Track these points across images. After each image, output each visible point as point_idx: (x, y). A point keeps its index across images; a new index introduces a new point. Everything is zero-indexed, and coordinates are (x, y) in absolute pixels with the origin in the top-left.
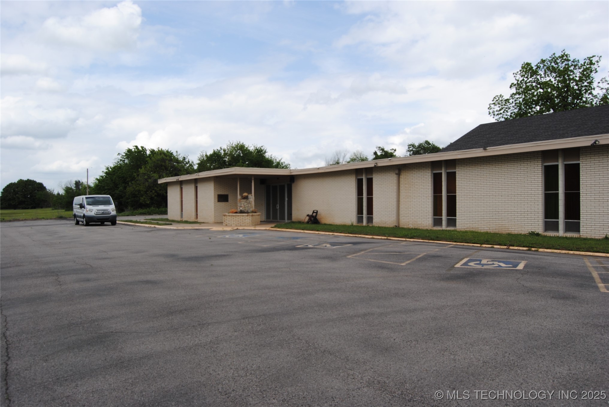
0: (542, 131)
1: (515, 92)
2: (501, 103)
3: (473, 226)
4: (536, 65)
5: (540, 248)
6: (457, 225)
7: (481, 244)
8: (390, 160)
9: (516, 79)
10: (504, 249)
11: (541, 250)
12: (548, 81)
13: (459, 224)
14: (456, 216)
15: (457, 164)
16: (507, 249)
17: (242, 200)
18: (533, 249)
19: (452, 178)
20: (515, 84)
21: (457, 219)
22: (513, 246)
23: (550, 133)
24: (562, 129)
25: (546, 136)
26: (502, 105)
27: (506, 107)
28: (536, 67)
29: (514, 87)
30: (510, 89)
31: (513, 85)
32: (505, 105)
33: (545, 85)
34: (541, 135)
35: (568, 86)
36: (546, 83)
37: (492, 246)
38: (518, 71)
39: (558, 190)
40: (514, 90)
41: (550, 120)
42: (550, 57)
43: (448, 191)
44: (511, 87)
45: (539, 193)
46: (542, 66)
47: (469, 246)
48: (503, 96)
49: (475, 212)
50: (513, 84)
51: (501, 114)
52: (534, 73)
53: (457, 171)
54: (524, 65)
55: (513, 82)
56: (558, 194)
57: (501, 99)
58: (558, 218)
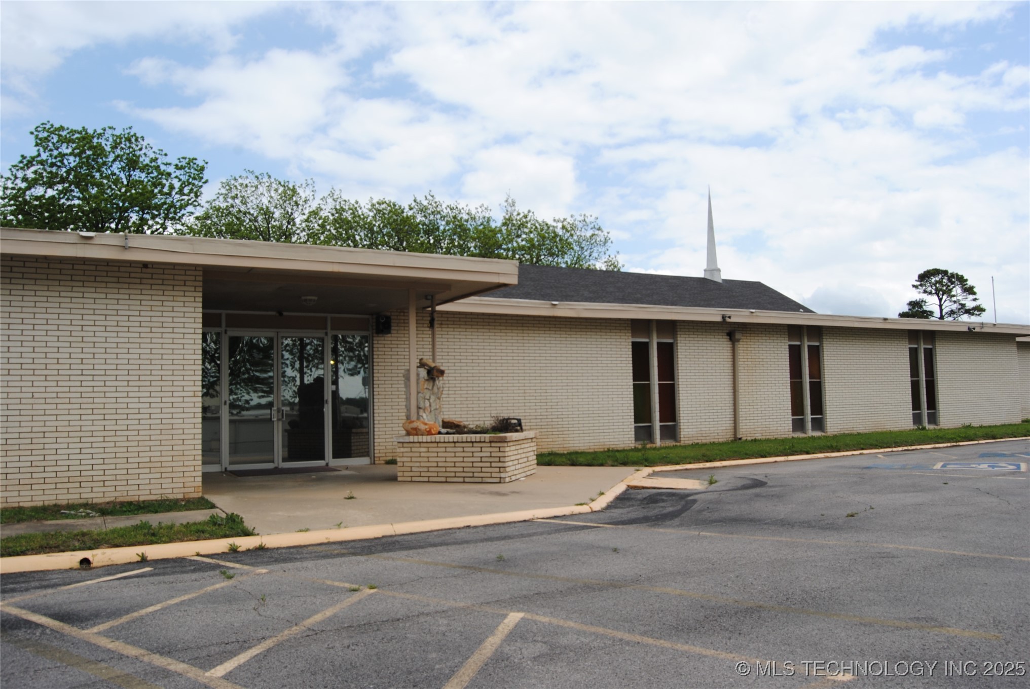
6: (827, 428)
8: (752, 312)
13: (829, 425)
15: (823, 335)
21: (825, 417)
39: (918, 377)
43: (810, 375)
53: (824, 345)
56: (918, 381)
58: (919, 409)
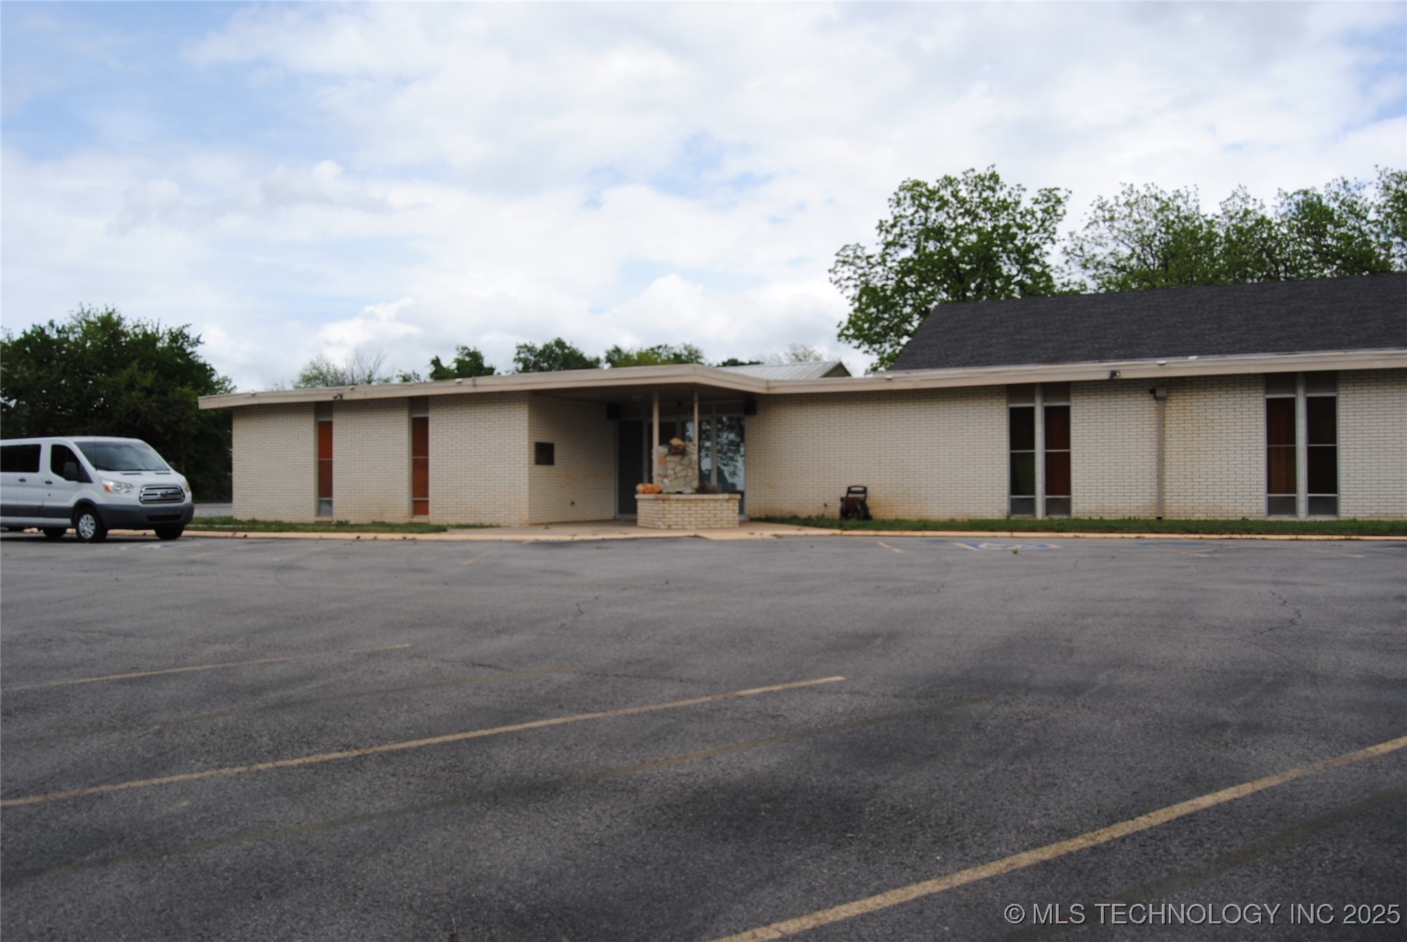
14: (1336, 492)
15: (1340, 381)
17: (669, 458)
21: (1341, 497)
43: (1312, 436)
53: (1339, 396)
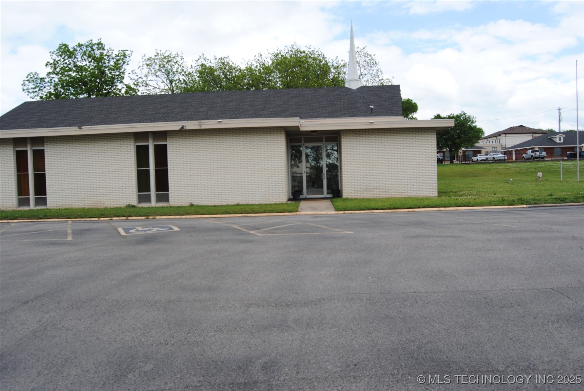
0: (95, 114)
1: (51, 71)
2: (36, 81)
3: (66, 204)
4: (73, 47)
5: (156, 216)
6: (48, 204)
7: (99, 217)
9: (52, 58)
10: (123, 220)
11: (157, 217)
12: (84, 66)
13: (50, 202)
14: (46, 195)
15: (45, 142)
16: (126, 219)
18: (151, 217)
19: (39, 157)
20: (51, 63)
21: (47, 197)
22: (131, 216)
23: (103, 116)
24: (114, 113)
25: (100, 118)
26: (37, 83)
27: (41, 85)
28: (73, 49)
29: (50, 66)
30: (46, 67)
31: (49, 64)
32: (40, 84)
33: (80, 69)
34: (95, 118)
35: (103, 72)
36: (81, 67)
37: (110, 218)
38: (54, 51)
39: (149, 167)
40: (49, 69)
41: (100, 104)
42: (87, 42)
43: (35, 169)
44: (47, 65)
45: (132, 170)
46: (78, 49)
47: (86, 220)
48: (38, 74)
49: (67, 189)
50: (49, 62)
51: (36, 92)
52: (71, 54)
53: (45, 149)
54: (61, 45)
55: (49, 61)
56: (149, 170)
57: (36, 77)
58: (150, 191)
